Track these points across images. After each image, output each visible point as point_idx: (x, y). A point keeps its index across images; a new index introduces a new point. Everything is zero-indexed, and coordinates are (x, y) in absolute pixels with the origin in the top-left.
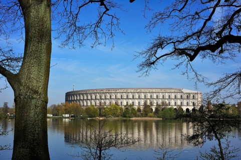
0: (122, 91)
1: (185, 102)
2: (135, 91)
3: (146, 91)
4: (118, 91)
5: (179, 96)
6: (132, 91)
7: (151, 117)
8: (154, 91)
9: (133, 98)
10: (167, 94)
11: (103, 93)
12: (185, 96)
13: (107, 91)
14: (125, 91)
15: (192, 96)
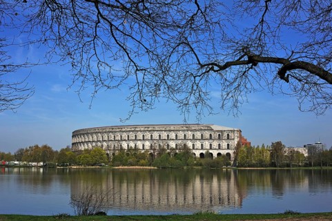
0: (129, 129)
1: (215, 144)
2: (146, 129)
3: (161, 129)
4: (124, 130)
5: (207, 134)
6: (142, 129)
7: (143, 165)
8: (172, 128)
9: (143, 139)
10: (190, 133)
11: (105, 132)
12: (215, 135)
13: (111, 130)
14: (133, 129)
15: (225, 134)
